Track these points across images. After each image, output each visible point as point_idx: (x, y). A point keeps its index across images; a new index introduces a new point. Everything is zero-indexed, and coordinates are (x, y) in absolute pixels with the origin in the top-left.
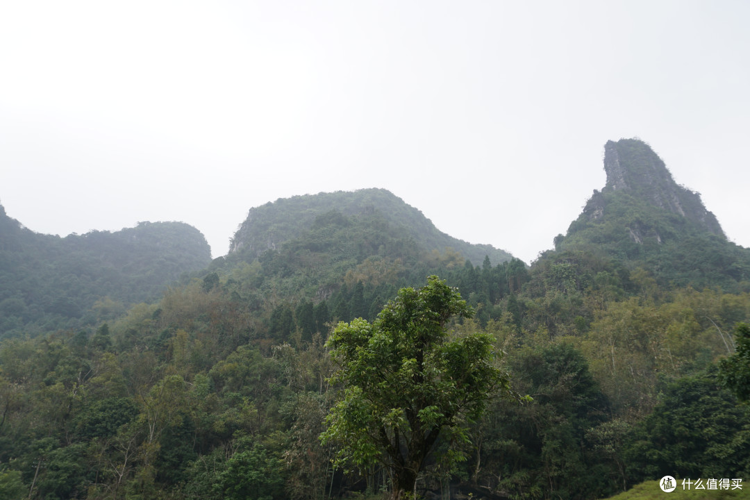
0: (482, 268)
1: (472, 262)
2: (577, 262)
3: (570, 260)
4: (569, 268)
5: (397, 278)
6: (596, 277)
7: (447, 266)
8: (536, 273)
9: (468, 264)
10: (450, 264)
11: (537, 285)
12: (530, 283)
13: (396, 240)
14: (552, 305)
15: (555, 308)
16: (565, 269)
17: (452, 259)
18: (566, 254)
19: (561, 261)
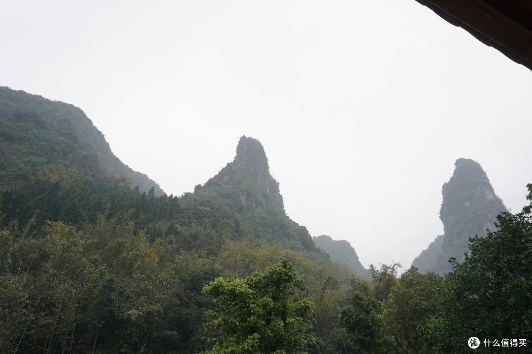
0: (147, 194)
1: (140, 188)
2: (213, 209)
3: (210, 207)
4: (208, 211)
5: (82, 185)
6: (222, 222)
7: (119, 185)
8: (186, 209)
9: (137, 188)
10: (122, 184)
11: (186, 218)
12: (181, 215)
13: (84, 153)
14: (195, 235)
15: (195, 237)
16: (206, 212)
17: (124, 180)
18: (207, 201)
19: (204, 205)
